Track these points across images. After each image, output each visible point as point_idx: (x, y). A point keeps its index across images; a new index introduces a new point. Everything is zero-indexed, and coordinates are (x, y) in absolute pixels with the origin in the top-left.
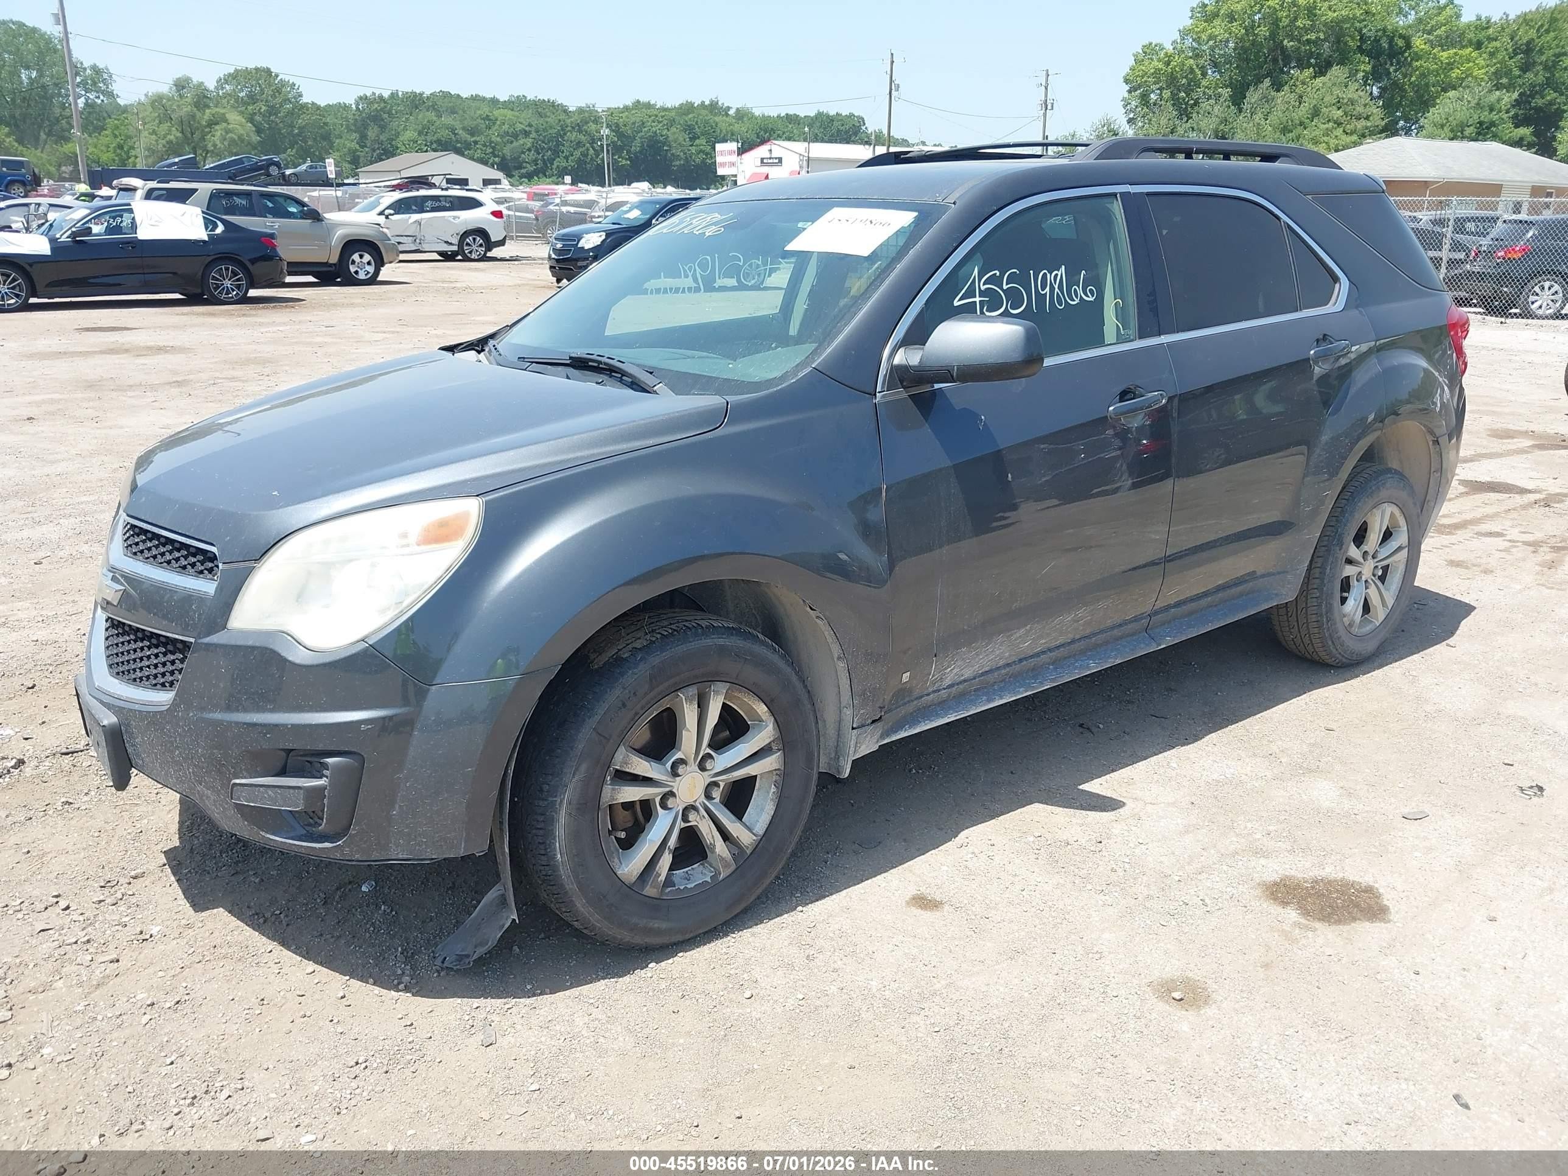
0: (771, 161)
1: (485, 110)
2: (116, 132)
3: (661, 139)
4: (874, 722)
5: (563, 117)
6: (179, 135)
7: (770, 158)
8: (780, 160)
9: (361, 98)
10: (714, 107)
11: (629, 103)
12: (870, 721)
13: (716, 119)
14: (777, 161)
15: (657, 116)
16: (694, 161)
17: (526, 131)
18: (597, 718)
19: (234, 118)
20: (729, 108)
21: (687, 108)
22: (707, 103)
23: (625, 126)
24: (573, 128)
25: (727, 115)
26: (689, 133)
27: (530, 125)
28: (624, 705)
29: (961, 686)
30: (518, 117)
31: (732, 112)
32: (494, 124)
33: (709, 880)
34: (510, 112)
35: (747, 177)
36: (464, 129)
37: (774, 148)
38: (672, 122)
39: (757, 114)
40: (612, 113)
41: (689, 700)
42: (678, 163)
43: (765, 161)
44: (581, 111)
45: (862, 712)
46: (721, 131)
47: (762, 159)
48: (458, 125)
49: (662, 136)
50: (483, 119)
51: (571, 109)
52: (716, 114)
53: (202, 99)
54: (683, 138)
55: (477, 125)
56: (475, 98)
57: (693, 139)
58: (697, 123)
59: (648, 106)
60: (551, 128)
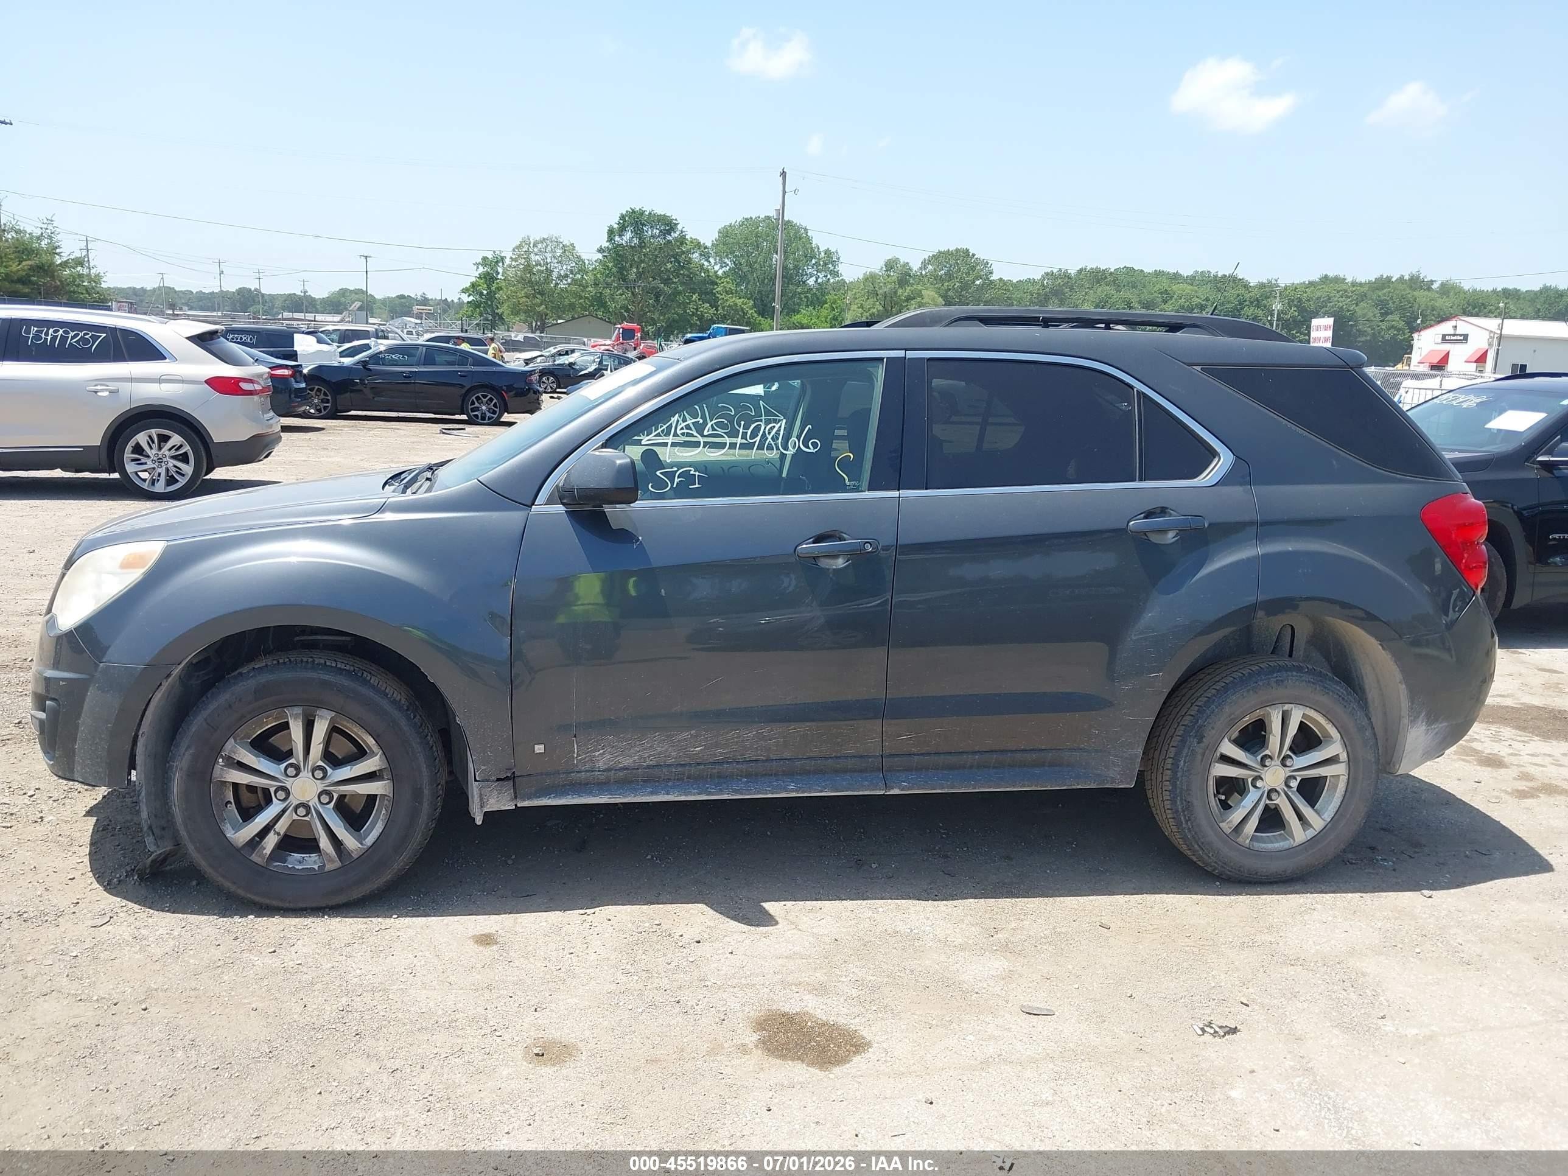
0: (1455, 338)
1: (1165, 285)
2: (834, 306)
3: (1348, 314)
4: (498, 780)
5: (1242, 291)
6: (881, 308)
7: (1454, 335)
8: (1466, 337)
9: (1047, 274)
10: (1415, 282)
11: (1315, 277)
12: (494, 778)
13: (1416, 293)
14: (1462, 338)
15: (1346, 291)
16: (1383, 337)
17: (1202, 305)
18: (208, 711)
19: (929, 294)
20: (1432, 282)
21: (1383, 283)
22: (1407, 277)
23: (1309, 301)
24: (1251, 303)
25: (1429, 289)
26: (1381, 309)
27: (1207, 300)
28: (230, 706)
29: (621, 774)
30: (1196, 292)
31: (1435, 286)
32: (1171, 298)
33: (317, 869)
34: (1190, 287)
35: (1423, 355)
36: (1139, 302)
37: (1460, 324)
38: (1363, 297)
39: (1466, 288)
40: (1296, 288)
41: (296, 717)
42: (1363, 339)
43: (1447, 338)
44: (1261, 286)
45: (483, 768)
46: (1419, 306)
47: (1444, 336)
48: (1134, 299)
49: (1348, 311)
50: (1161, 293)
51: (1251, 285)
52: (1415, 290)
53: (905, 277)
54: (1373, 313)
55: (1154, 299)
56: (1158, 274)
57: (1385, 314)
58: (1391, 298)
59: (1337, 280)
60: (1228, 302)
